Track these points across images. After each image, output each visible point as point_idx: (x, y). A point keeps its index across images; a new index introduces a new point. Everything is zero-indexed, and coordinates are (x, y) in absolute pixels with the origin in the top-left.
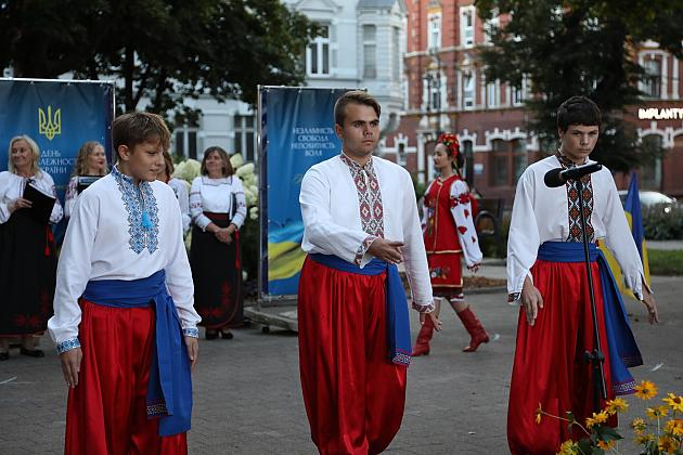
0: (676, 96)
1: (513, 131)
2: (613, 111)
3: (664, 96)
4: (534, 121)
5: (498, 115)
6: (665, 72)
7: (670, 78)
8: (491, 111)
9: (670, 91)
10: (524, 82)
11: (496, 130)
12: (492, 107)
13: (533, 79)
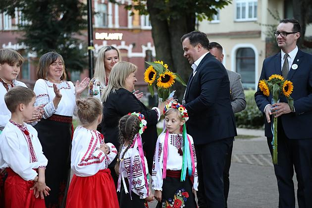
0: (117, 26)
1: (20, 44)
2: (73, 33)
3: (110, 26)
4: (24, 38)
5: (11, 34)
6: (110, 12)
7: (113, 15)
8: (6, 31)
9: (114, 23)
10: (16, 13)
11: (10, 44)
12: (6, 28)
13: (23, 11)
